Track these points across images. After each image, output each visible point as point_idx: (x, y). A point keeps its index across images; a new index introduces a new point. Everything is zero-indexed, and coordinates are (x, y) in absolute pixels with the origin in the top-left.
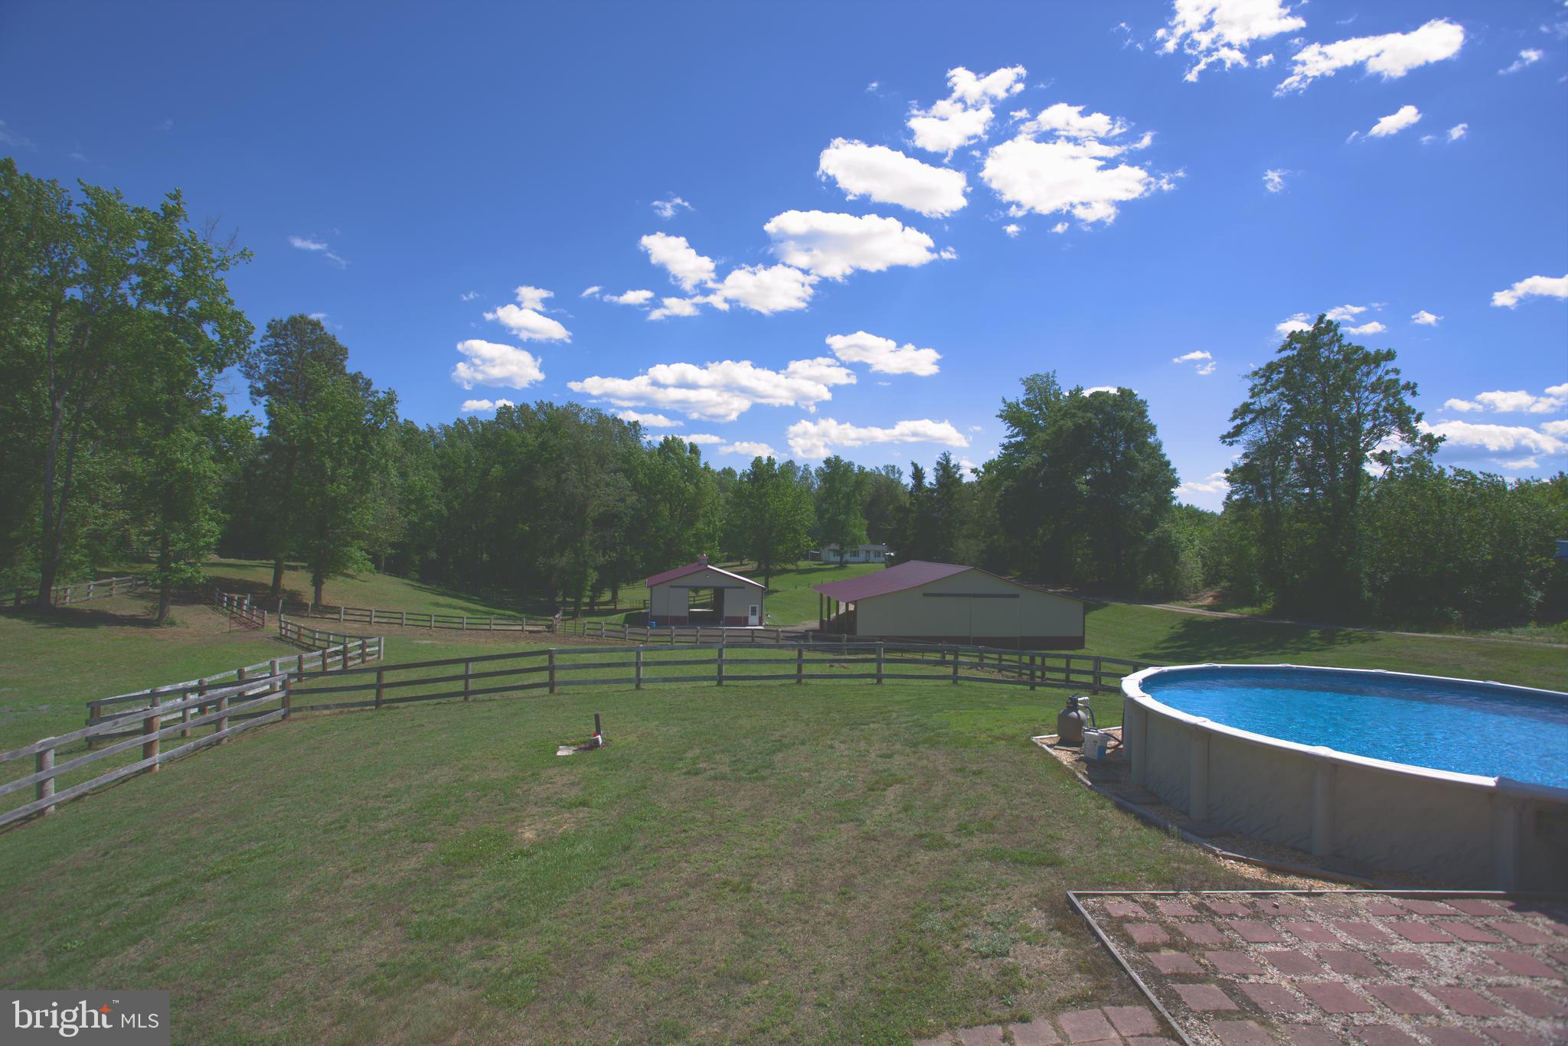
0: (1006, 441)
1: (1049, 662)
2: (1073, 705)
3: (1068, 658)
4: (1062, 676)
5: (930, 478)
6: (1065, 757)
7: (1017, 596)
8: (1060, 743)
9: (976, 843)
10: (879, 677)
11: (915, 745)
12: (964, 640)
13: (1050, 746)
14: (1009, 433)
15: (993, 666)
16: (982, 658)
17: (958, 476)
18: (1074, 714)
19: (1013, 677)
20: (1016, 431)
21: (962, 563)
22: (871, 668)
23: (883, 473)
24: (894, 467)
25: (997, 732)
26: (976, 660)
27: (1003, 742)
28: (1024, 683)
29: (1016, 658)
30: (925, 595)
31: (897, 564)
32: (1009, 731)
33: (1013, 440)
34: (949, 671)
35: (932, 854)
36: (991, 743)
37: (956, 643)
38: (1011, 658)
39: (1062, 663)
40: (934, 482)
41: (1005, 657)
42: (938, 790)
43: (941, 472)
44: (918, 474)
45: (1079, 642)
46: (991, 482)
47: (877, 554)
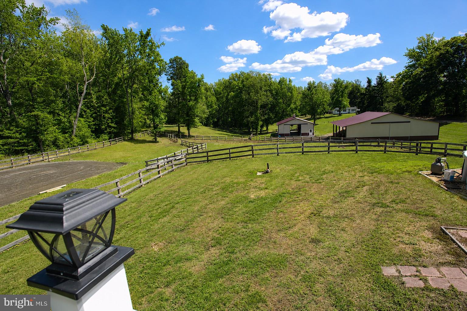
0: (407, 65)
1: (423, 145)
2: (439, 161)
3: (432, 144)
4: (429, 150)
5: (374, 83)
6: (434, 179)
7: (409, 122)
8: (431, 174)
9: (399, 206)
10: (356, 151)
11: (372, 173)
12: (387, 138)
13: (428, 175)
14: (409, 61)
15: (399, 147)
16: (394, 144)
17: (385, 80)
18: (439, 164)
19: (407, 150)
20: (411, 60)
21: (387, 111)
22: (354, 148)
23: (354, 82)
24: (358, 80)
25: (404, 170)
26: (392, 145)
27: (407, 173)
28: (413, 152)
29: (409, 144)
30: (372, 123)
31: (361, 113)
32: (409, 169)
33: (410, 64)
34: (383, 149)
35: (382, 209)
36: (402, 173)
37: (385, 139)
38: (406, 144)
39: (430, 146)
40: (376, 83)
41: (403, 143)
42: (382, 188)
43: (378, 80)
44: (369, 82)
45: (436, 138)
46: (399, 81)
47: (353, 110)
